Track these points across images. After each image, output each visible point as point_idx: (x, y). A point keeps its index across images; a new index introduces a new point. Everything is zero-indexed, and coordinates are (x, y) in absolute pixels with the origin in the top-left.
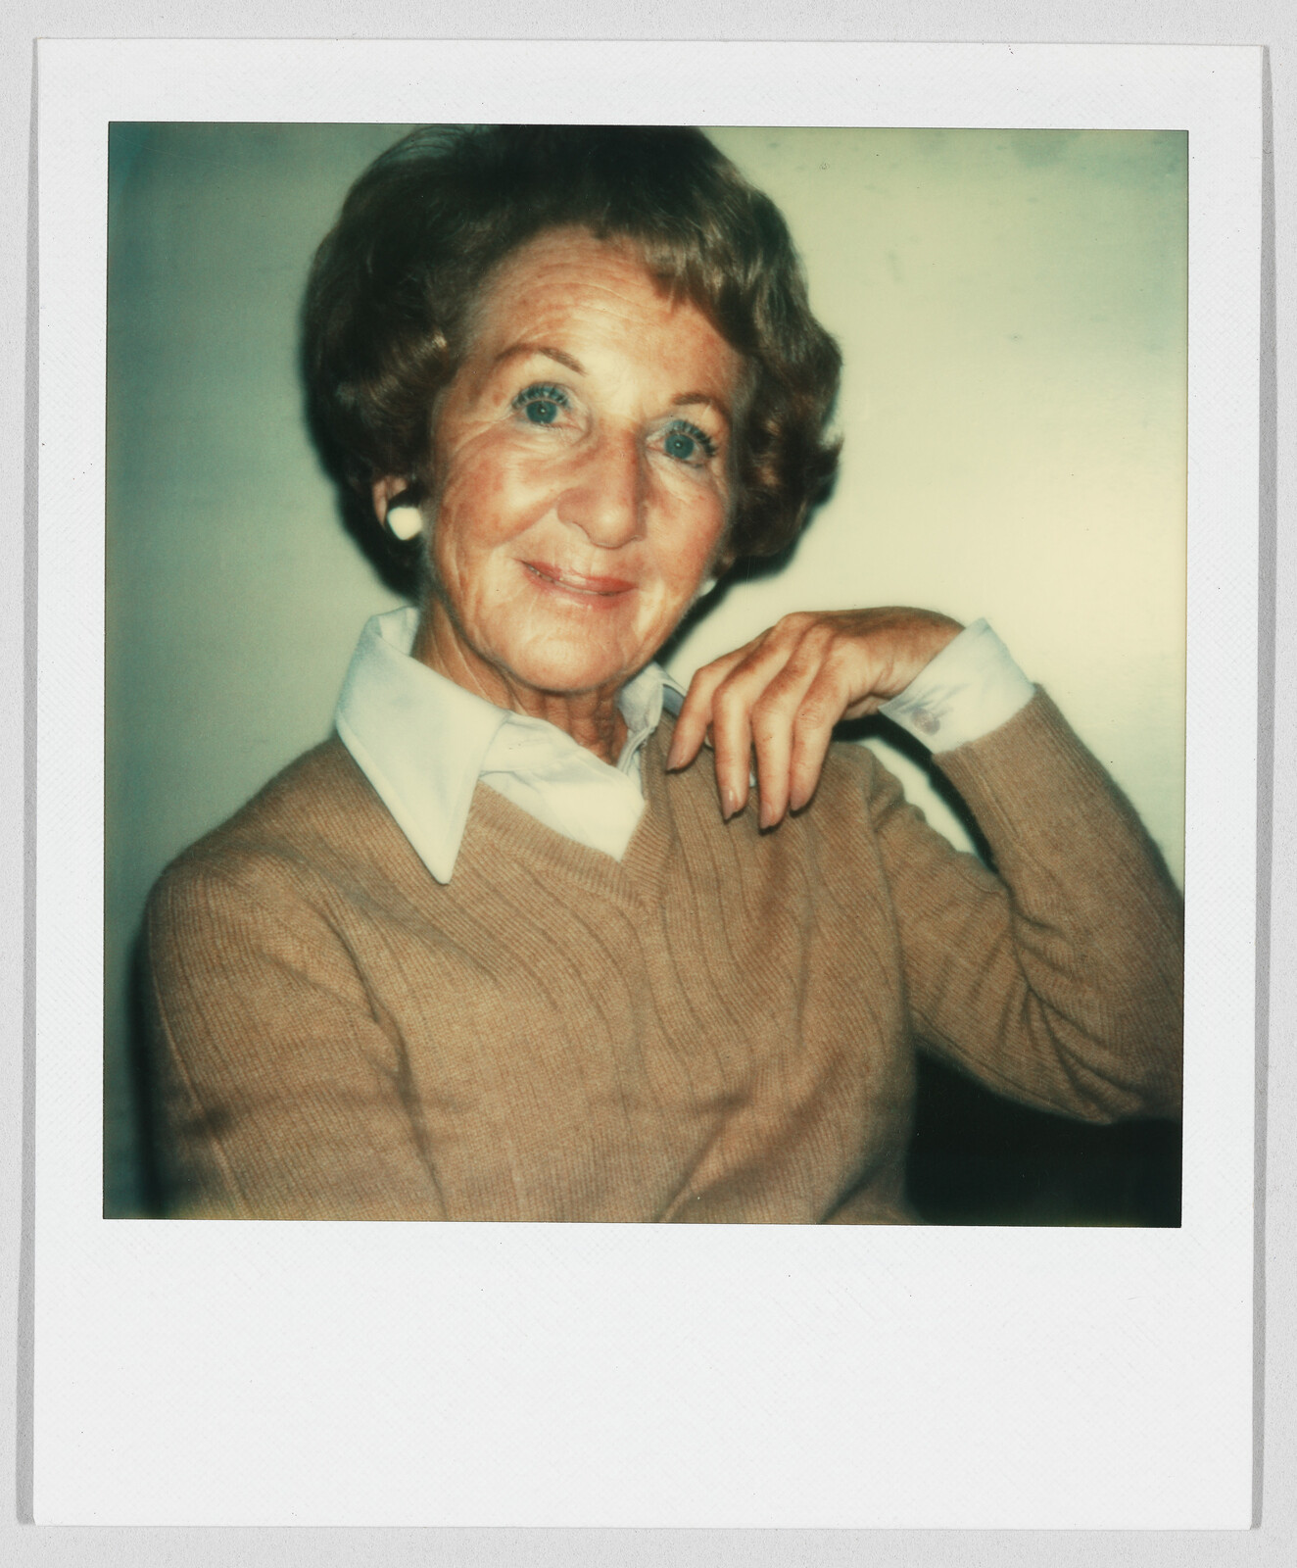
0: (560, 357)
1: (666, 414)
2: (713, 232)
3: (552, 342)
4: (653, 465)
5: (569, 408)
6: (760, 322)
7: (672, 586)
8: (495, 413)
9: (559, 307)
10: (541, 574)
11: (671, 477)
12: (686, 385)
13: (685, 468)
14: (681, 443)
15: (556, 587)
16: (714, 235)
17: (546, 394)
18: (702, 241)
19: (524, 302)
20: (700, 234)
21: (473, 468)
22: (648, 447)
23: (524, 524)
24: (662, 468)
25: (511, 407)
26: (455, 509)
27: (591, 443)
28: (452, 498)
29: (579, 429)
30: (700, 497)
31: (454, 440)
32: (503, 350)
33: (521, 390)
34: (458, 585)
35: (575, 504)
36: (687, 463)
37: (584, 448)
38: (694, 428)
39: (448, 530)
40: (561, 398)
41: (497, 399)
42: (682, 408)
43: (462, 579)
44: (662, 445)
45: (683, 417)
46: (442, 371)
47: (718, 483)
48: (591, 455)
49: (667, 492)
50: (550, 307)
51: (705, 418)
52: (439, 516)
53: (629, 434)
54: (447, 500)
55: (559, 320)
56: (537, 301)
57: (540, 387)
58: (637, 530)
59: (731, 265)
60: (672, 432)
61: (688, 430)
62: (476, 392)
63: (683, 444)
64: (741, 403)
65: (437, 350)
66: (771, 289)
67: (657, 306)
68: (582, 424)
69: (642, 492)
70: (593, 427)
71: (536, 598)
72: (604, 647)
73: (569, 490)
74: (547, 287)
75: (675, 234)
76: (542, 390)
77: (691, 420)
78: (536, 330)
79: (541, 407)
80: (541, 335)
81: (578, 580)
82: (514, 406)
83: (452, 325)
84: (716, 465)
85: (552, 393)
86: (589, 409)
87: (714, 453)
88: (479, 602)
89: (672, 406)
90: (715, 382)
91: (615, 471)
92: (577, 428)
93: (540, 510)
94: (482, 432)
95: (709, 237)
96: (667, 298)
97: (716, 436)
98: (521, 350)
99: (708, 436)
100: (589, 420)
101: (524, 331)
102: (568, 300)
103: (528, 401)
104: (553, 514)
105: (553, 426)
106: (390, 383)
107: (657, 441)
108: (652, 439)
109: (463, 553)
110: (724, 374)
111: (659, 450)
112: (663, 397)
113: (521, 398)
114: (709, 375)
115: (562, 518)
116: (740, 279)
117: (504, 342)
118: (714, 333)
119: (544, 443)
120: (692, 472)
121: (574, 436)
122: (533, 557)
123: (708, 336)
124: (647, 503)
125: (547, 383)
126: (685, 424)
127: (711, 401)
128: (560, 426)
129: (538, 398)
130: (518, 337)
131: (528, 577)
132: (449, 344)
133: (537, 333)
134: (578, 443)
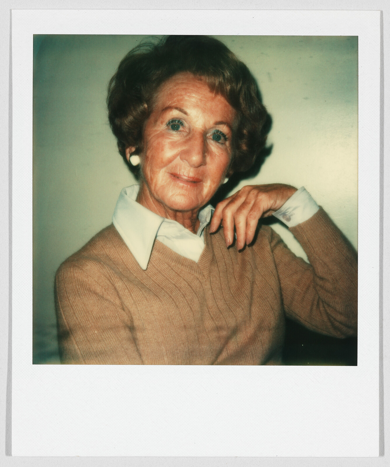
0: (181, 110)
1: (212, 128)
2: (227, 73)
3: (178, 106)
4: (208, 143)
5: (184, 126)
6: (241, 100)
8: (162, 127)
9: (181, 95)
10: (175, 176)
11: (214, 147)
12: (219, 119)
13: (218, 144)
14: (217, 137)
15: (179, 180)
16: (227, 74)
17: (177, 122)
18: (224, 75)
19: (171, 94)
20: (223, 73)
21: (155, 144)
22: (207, 137)
23: (170, 161)
24: (211, 144)
25: (166, 125)
26: (150, 157)
27: (190, 136)
28: (149, 153)
29: (187, 132)
30: (222, 154)
31: (149, 135)
32: (164, 108)
33: (169, 120)
34: (150, 180)
35: (185, 155)
36: (219, 143)
37: (188, 137)
38: (221, 132)
39: (148, 163)
40: (181, 123)
41: (162, 123)
42: (217, 126)
43: (151, 177)
44: (211, 137)
45: (217, 129)
46: (146, 115)
47: (228, 149)
48: (189, 140)
49: (212, 151)
50: (178, 95)
51: (224, 129)
52: (145, 159)
53: (201, 133)
54: (147, 154)
55: (181, 99)
56: (174, 93)
57: (175, 120)
58: (203, 163)
59: (232, 83)
60: (214, 133)
61: (219, 133)
62: (156, 121)
63: (218, 137)
64: (236, 125)
65: (145, 108)
66: (245, 91)
67: (210, 95)
68: (187, 131)
69: (205, 151)
70: (191, 132)
71: (173, 183)
72: (193, 198)
73: (183, 150)
74: (177, 89)
75: (215, 73)
76: (176, 121)
77: (220, 130)
78: (174, 102)
79: (175, 125)
80: (175, 104)
81: (185, 178)
82: (167, 125)
83: (149, 101)
84: (227, 143)
85: (179, 121)
86: (190, 126)
87: (227, 140)
88: (156, 185)
89: (214, 125)
90: (228, 118)
91: (197, 144)
92: (186, 132)
93: (174, 157)
94: (157, 133)
95: (226, 75)
96: (213, 93)
97: (228, 134)
98: (169, 108)
99: (225, 135)
100: (190, 129)
101: (170, 103)
102: (183, 93)
103: (171, 124)
104: (178, 157)
105: (179, 131)
106: (130, 118)
107: (210, 136)
108: (209, 135)
109: (152, 171)
110: (230, 116)
111: (211, 139)
112: (212, 122)
113: (169, 123)
114: (226, 116)
115: (181, 159)
116: (235, 88)
117: (164, 106)
118: (227, 104)
119: (175, 136)
120: (220, 146)
121: (185, 134)
122: (173, 171)
123: (225, 104)
124: (206, 154)
125: (177, 118)
126: (218, 131)
127: (226, 124)
128: (181, 131)
129: (174, 123)
130: (169, 104)
131: (171, 177)
132: (148, 107)
133: (174, 103)
134: (186, 136)
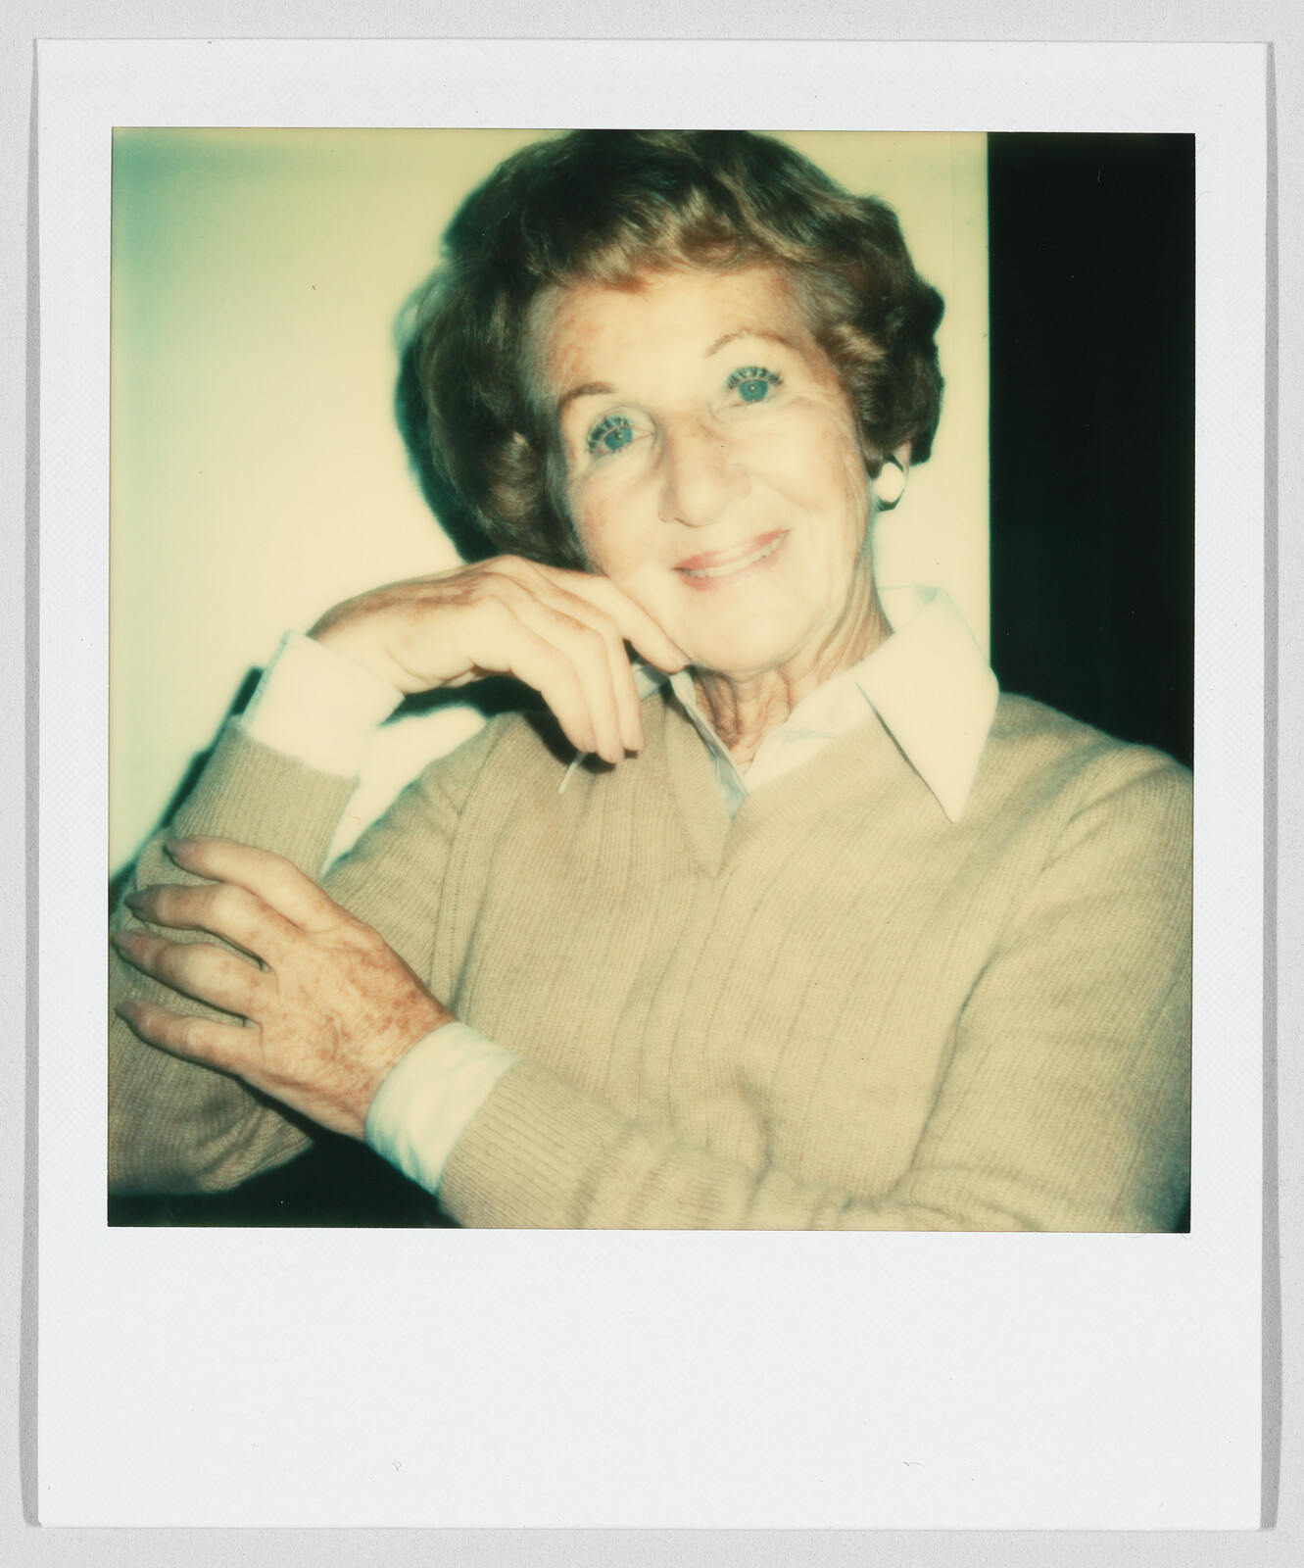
0: (593, 388)
3: (582, 380)
5: (634, 423)
27: (661, 438)
29: (650, 433)
32: (556, 407)
35: (669, 503)
48: (665, 451)
55: (577, 358)
78: (567, 379)
80: (571, 381)
127: (745, 333)
134: (653, 446)
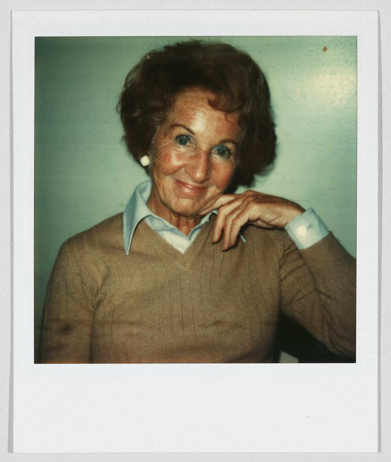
5: (191, 142)
7: (218, 187)
8: (170, 140)
14: (222, 151)
21: (163, 154)
22: (212, 154)
26: (157, 164)
27: (196, 152)
31: (159, 146)
32: (173, 124)
33: (177, 135)
36: (223, 157)
37: (194, 154)
38: (226, 148)
39: (155, 169)
40: (188, 139)
41: (171, 137)
43: (158, 182)
44: (217, 152)
48: (196, 156)
50: (187, 114)
53: (206, 151)
60: (220, 149)
62: (165, 134)
70: (197, 148)
76: (183, 136)
79: (183, 140)
80: (183, 122)
82: (175, 139)
85: (186, 137)
86: (196, 143)
87: (232, 154)
88: (163, 189)
90: (233, 136)
92: (193, 147)
93: (180, 168)
99: (230, 150)
103: (179, 138)
104: (183, 170)
105: (186, 146)
108: (214, 151)
109: (158, 176)
110: (236, 133)
111: (216, 154)
112: (217, 141)
114: (231, 134)
120: (225, 159)
134: (192, 152)
